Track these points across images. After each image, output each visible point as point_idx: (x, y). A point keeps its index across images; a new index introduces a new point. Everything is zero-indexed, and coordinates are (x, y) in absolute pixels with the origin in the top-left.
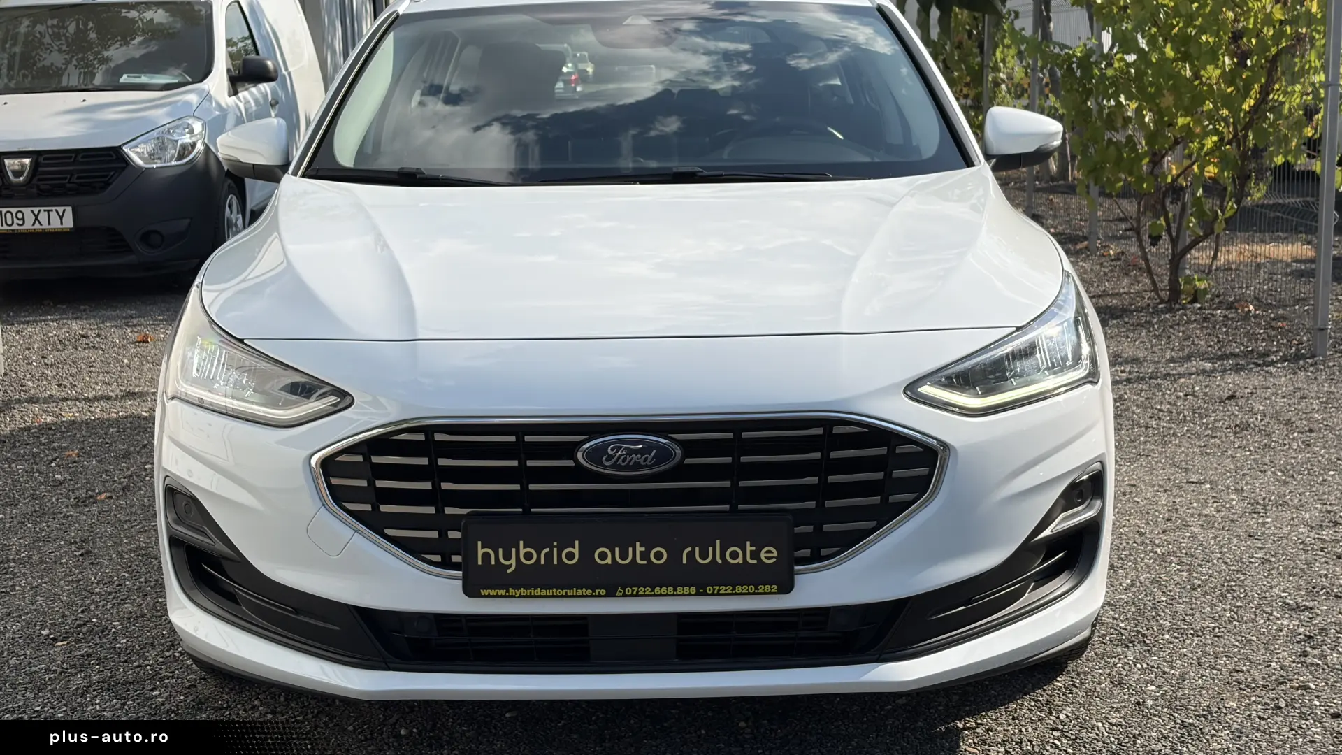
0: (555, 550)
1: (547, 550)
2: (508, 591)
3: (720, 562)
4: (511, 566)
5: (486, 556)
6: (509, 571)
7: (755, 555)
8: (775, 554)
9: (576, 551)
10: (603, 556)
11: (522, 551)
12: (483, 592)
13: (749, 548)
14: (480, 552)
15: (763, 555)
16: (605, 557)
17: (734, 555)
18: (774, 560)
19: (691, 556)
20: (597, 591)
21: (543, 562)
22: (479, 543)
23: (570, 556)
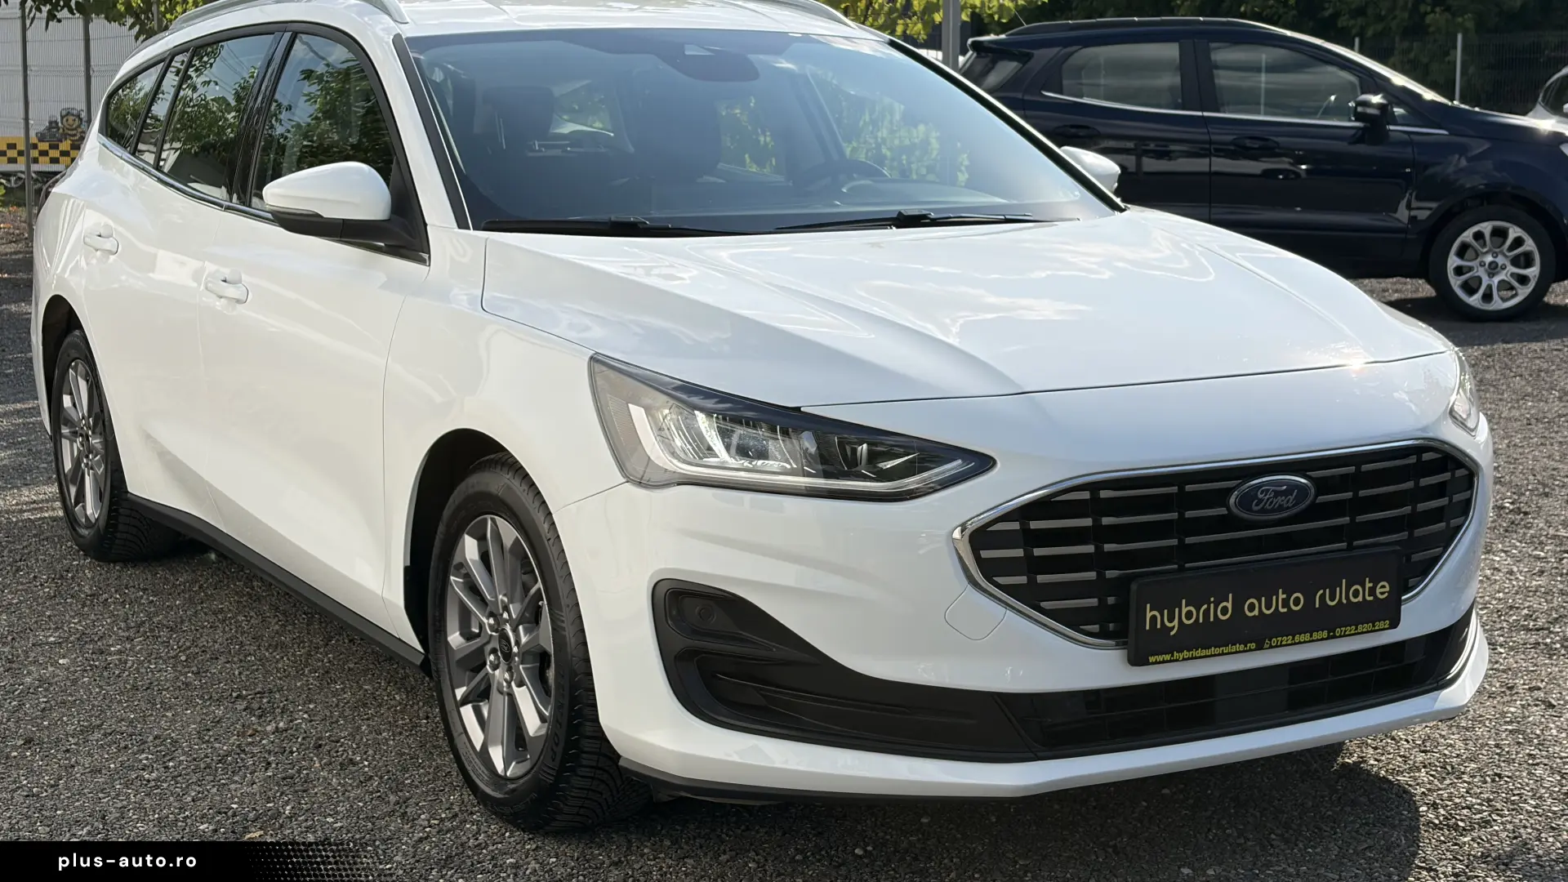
0: (1212, 605)
1: (1205, 606)
2: (1173, 656)
3: (1344, 601)
4: (1174, 627)
5: (1154, 618)
6: (1172, 633)
7: (1372, 591)
8: (1387, 589)
9: (1229, 605)
10: (1252, 608)
11: (1184, 610)
12: (1152, 659)
13: (1368, 585)
14: (1149, 615)
15: (1378, 591)
16: (1255, 608)
17: (1356, 593)
18: (1386, 594)
19: (1323, 597)
20: (1248, 645)
21: (1201, 621)
22: (1148, 606)
23: (1225, 611)
